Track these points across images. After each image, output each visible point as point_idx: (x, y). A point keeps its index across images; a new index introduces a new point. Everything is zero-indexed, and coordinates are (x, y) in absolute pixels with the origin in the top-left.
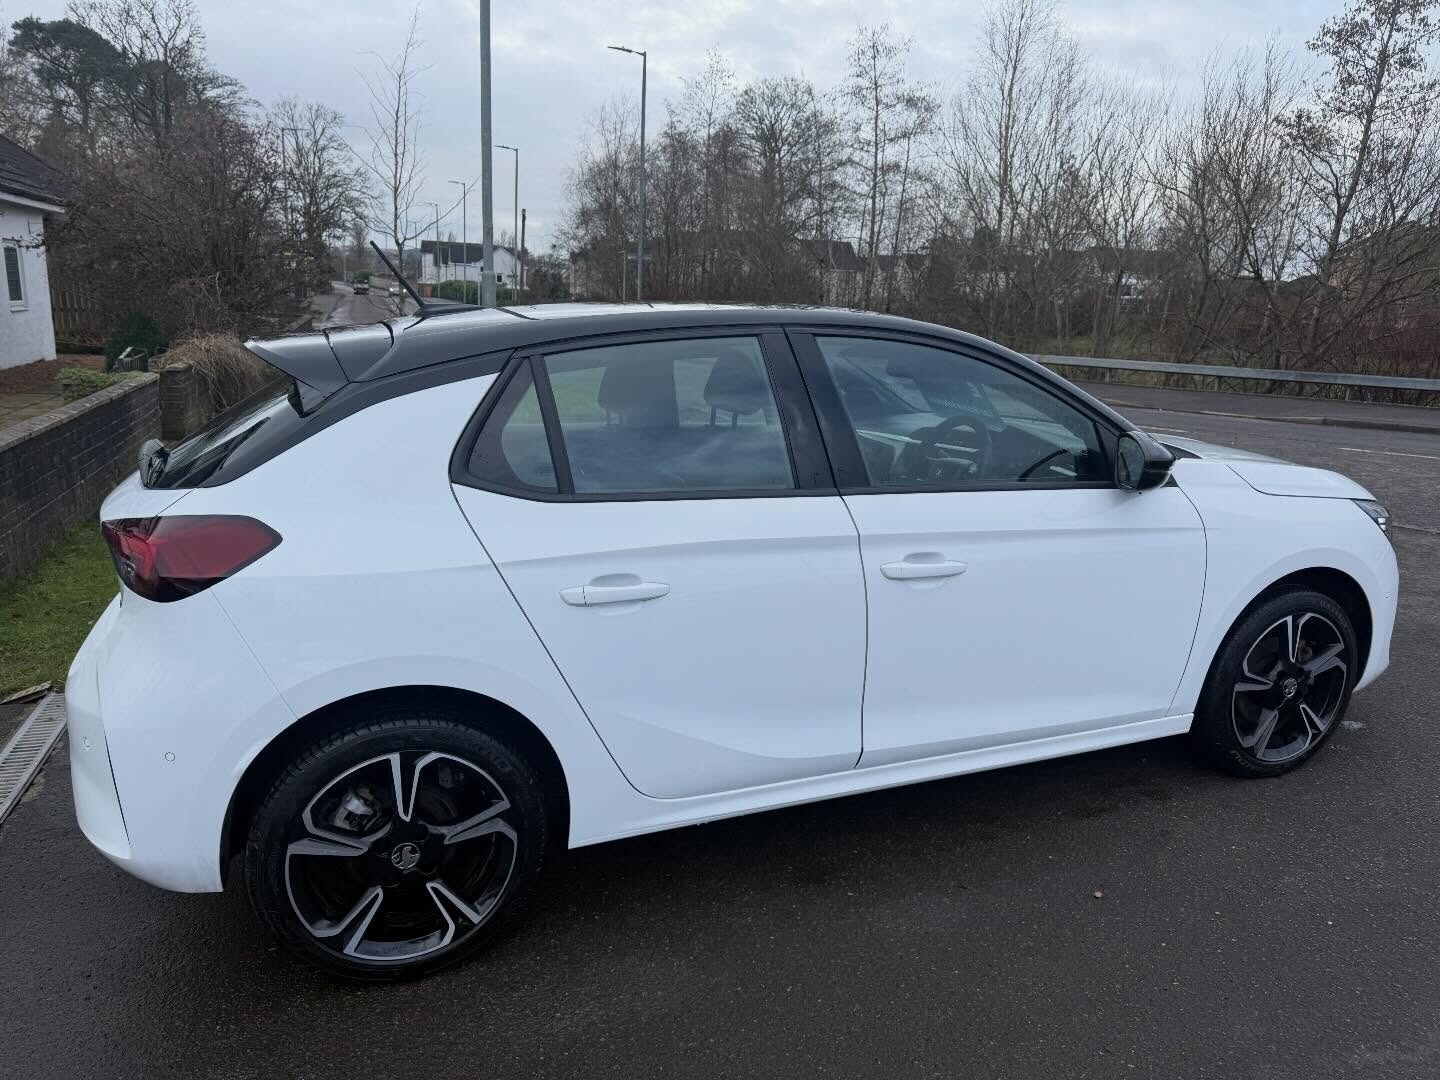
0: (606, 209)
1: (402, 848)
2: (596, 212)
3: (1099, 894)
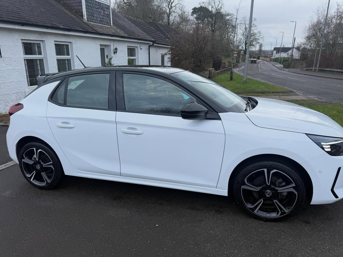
1: (37, 165)
2: (311, 37)
3: (157, 225)
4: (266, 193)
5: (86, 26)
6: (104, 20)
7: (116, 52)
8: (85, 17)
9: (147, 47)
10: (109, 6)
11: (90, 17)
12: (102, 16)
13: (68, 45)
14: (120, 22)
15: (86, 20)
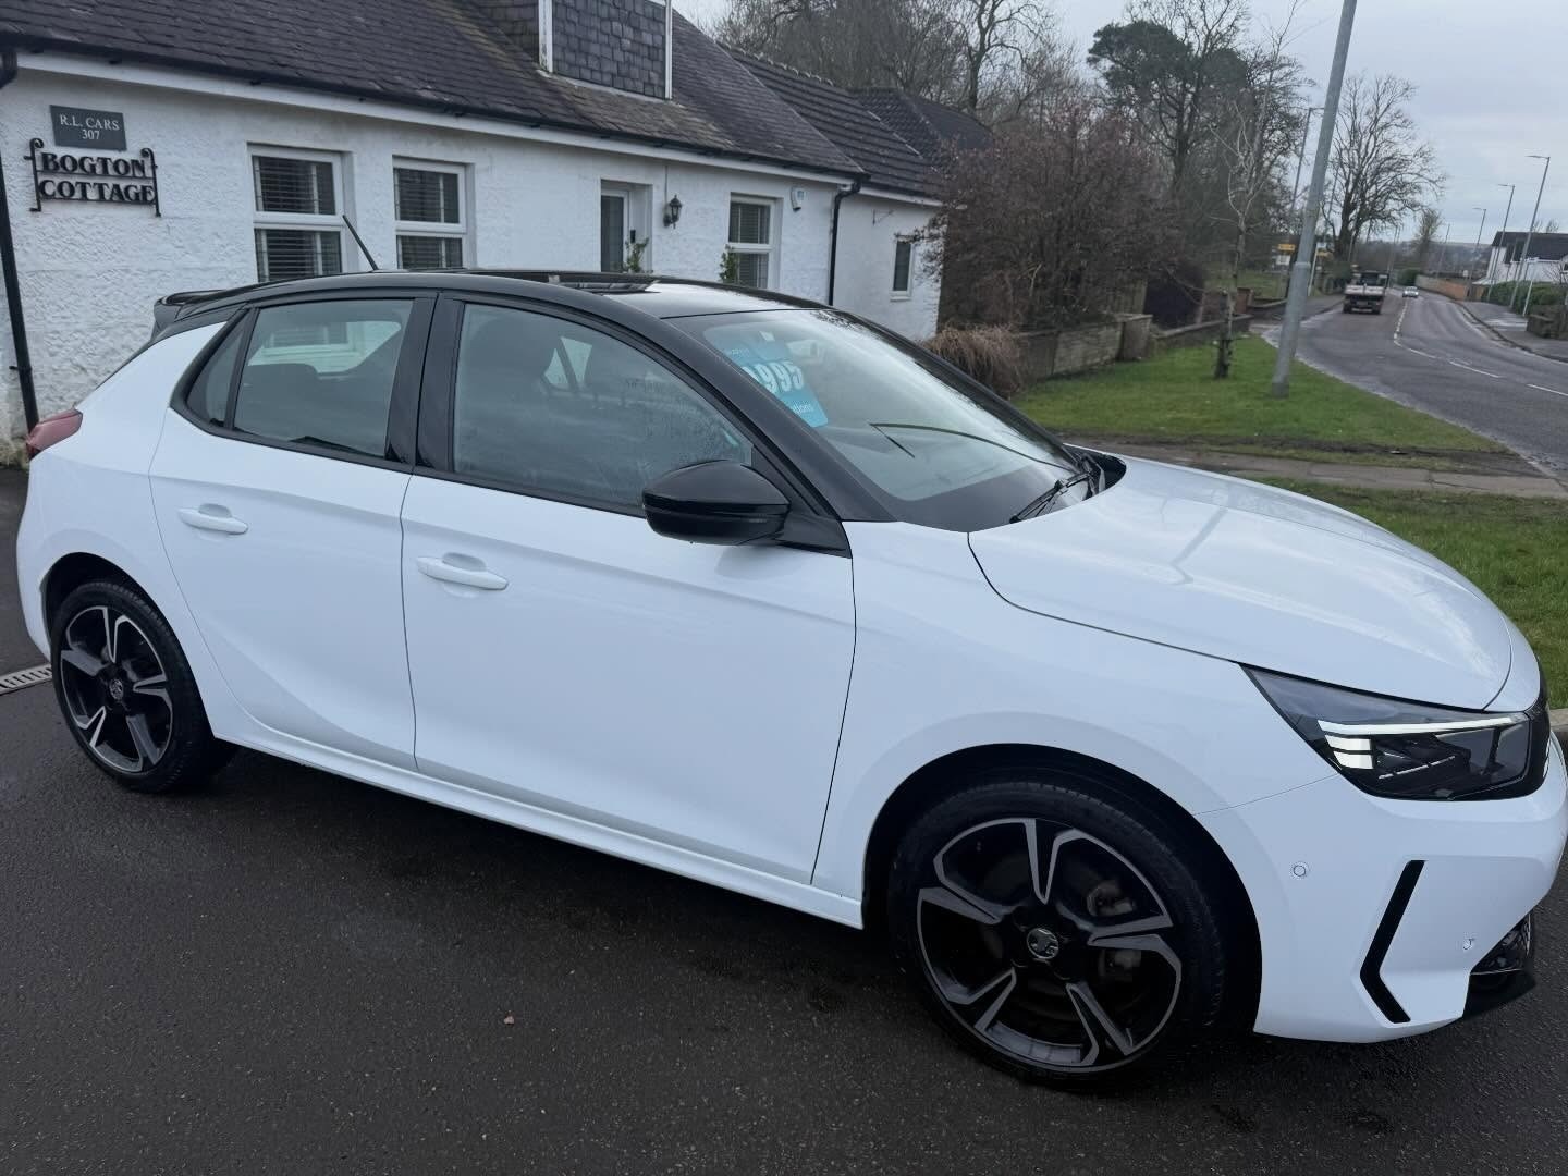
1: (114, 683)
3: (509, 1020)
4: (1034, 939)
5: (542, 94)
6: (635, 71)
7: (675, 218)
8: (548, 58)
9: (827, 199)
10: (665, 8)
11: (571, 57)
12: (627, 54)
13: (454, 177)
14: (714, 82)
15: (551, 69)
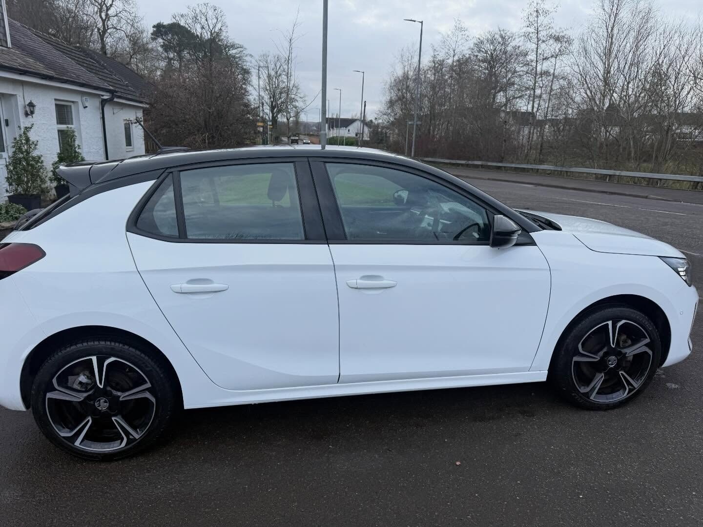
0: (401, 99)
1: (99, 400)
2: (396, 101)
3: (458, 463)
4: (609, 361)
7: (32, 113)
9: (97, 102)
